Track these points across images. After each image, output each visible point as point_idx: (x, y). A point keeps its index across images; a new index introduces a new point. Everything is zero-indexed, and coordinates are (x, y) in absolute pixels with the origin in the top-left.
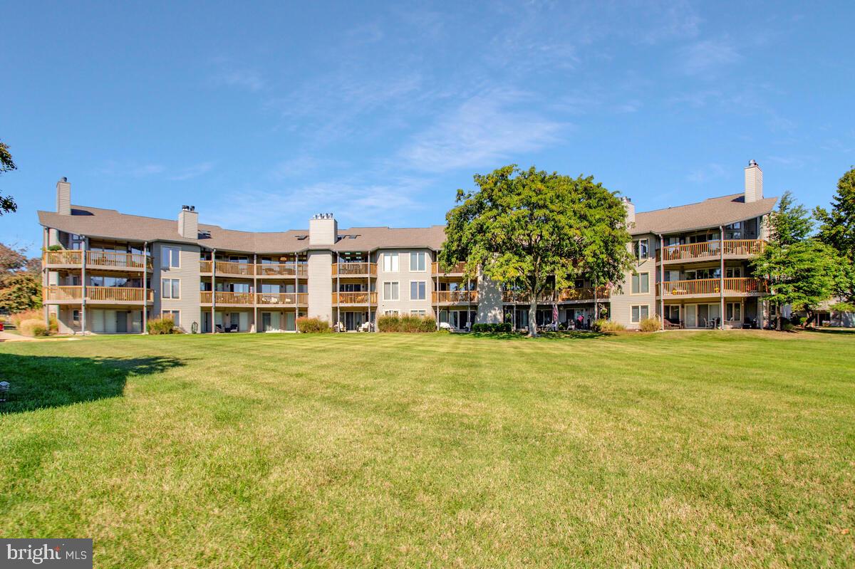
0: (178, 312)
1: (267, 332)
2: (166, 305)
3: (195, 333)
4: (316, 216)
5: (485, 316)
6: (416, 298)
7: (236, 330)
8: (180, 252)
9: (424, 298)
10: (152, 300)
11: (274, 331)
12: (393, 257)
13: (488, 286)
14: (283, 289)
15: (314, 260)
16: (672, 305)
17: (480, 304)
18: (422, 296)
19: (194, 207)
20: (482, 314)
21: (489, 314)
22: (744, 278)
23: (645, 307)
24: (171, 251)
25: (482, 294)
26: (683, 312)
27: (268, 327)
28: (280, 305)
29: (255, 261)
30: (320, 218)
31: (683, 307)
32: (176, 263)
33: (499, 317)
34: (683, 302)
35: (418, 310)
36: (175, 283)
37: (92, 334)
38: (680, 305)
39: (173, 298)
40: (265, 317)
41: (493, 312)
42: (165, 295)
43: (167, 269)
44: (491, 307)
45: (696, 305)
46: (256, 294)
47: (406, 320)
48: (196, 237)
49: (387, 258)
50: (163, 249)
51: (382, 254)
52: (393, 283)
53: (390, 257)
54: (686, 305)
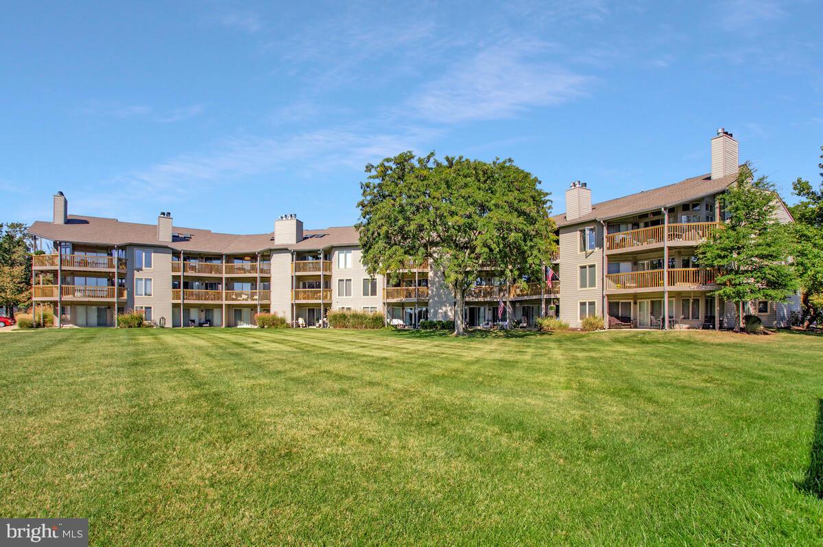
0: (150, 308)
1: (238, 327)
2: (140, 302)
3: (163, 327)
4: (282, 217)
5: (436, 313)
6: (368, 295)
7: (208, 325)
8: (153, 254)
9: (376, 295)
10: (125, 297)
11: (245, 326)
12: (347, 254)
13: (439, 281)
14: (254, 287)
15: (276, 259)
16: (622, 301)
17: (431, 301)
18: (374, 293)
19: (169, 214)
20: (432, 311)
21: (440, 311)
22: (694, 269)
23: (592, 304)
24: (144, 254)
25: (432, 290)
26: (635, 309)
27: (239, 322)
28: (250, 302)
29: (224, 261)
30: (284, 219)
31: (635, 303)
32: (149, 264)
33: (449, 314)
34: (635, 297)
35: (370, 306)
36: (148, 282)
37: (76, 327)
38: (632, 301)
39: (146, 295)
40: (236, 313)
41: (444, 309)
42: (139, 293)
43: (139, 270)
44: (443, 304)
45: (649, 300)
46: (224, 291)
47: (355, 316)
48: (170, 240)
49: (342, 256)
50: (137, 251)
51: (337, 252)
52: (346, 280)
53: (343, 255)
54: (638, 301)
